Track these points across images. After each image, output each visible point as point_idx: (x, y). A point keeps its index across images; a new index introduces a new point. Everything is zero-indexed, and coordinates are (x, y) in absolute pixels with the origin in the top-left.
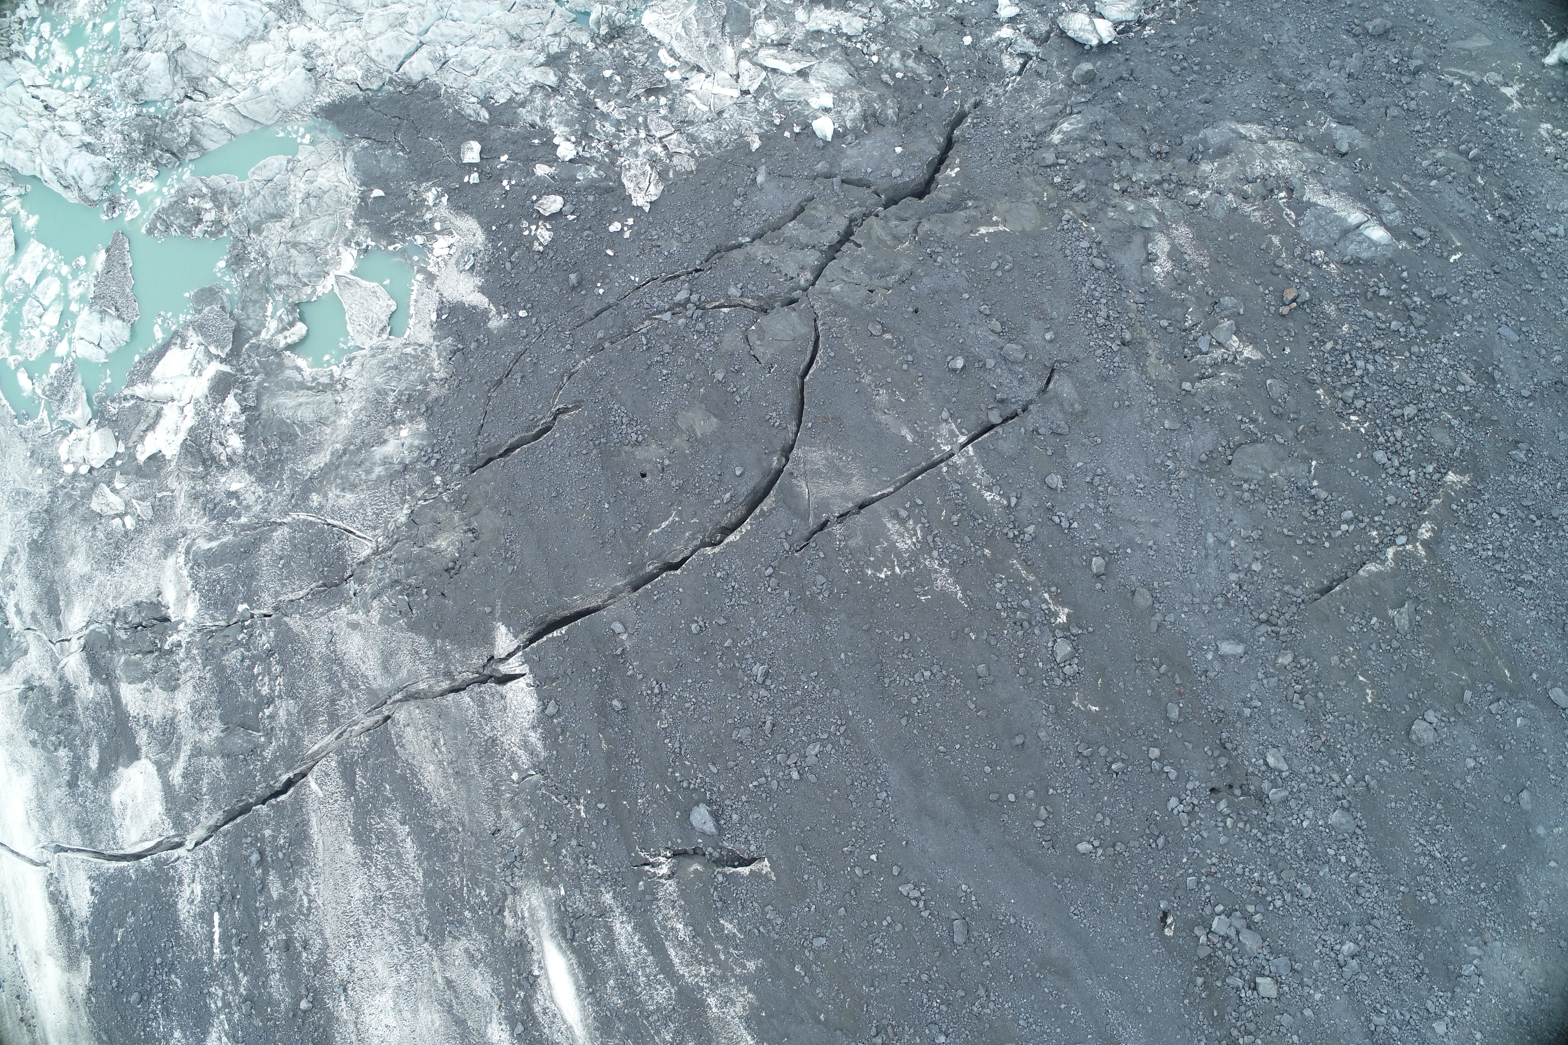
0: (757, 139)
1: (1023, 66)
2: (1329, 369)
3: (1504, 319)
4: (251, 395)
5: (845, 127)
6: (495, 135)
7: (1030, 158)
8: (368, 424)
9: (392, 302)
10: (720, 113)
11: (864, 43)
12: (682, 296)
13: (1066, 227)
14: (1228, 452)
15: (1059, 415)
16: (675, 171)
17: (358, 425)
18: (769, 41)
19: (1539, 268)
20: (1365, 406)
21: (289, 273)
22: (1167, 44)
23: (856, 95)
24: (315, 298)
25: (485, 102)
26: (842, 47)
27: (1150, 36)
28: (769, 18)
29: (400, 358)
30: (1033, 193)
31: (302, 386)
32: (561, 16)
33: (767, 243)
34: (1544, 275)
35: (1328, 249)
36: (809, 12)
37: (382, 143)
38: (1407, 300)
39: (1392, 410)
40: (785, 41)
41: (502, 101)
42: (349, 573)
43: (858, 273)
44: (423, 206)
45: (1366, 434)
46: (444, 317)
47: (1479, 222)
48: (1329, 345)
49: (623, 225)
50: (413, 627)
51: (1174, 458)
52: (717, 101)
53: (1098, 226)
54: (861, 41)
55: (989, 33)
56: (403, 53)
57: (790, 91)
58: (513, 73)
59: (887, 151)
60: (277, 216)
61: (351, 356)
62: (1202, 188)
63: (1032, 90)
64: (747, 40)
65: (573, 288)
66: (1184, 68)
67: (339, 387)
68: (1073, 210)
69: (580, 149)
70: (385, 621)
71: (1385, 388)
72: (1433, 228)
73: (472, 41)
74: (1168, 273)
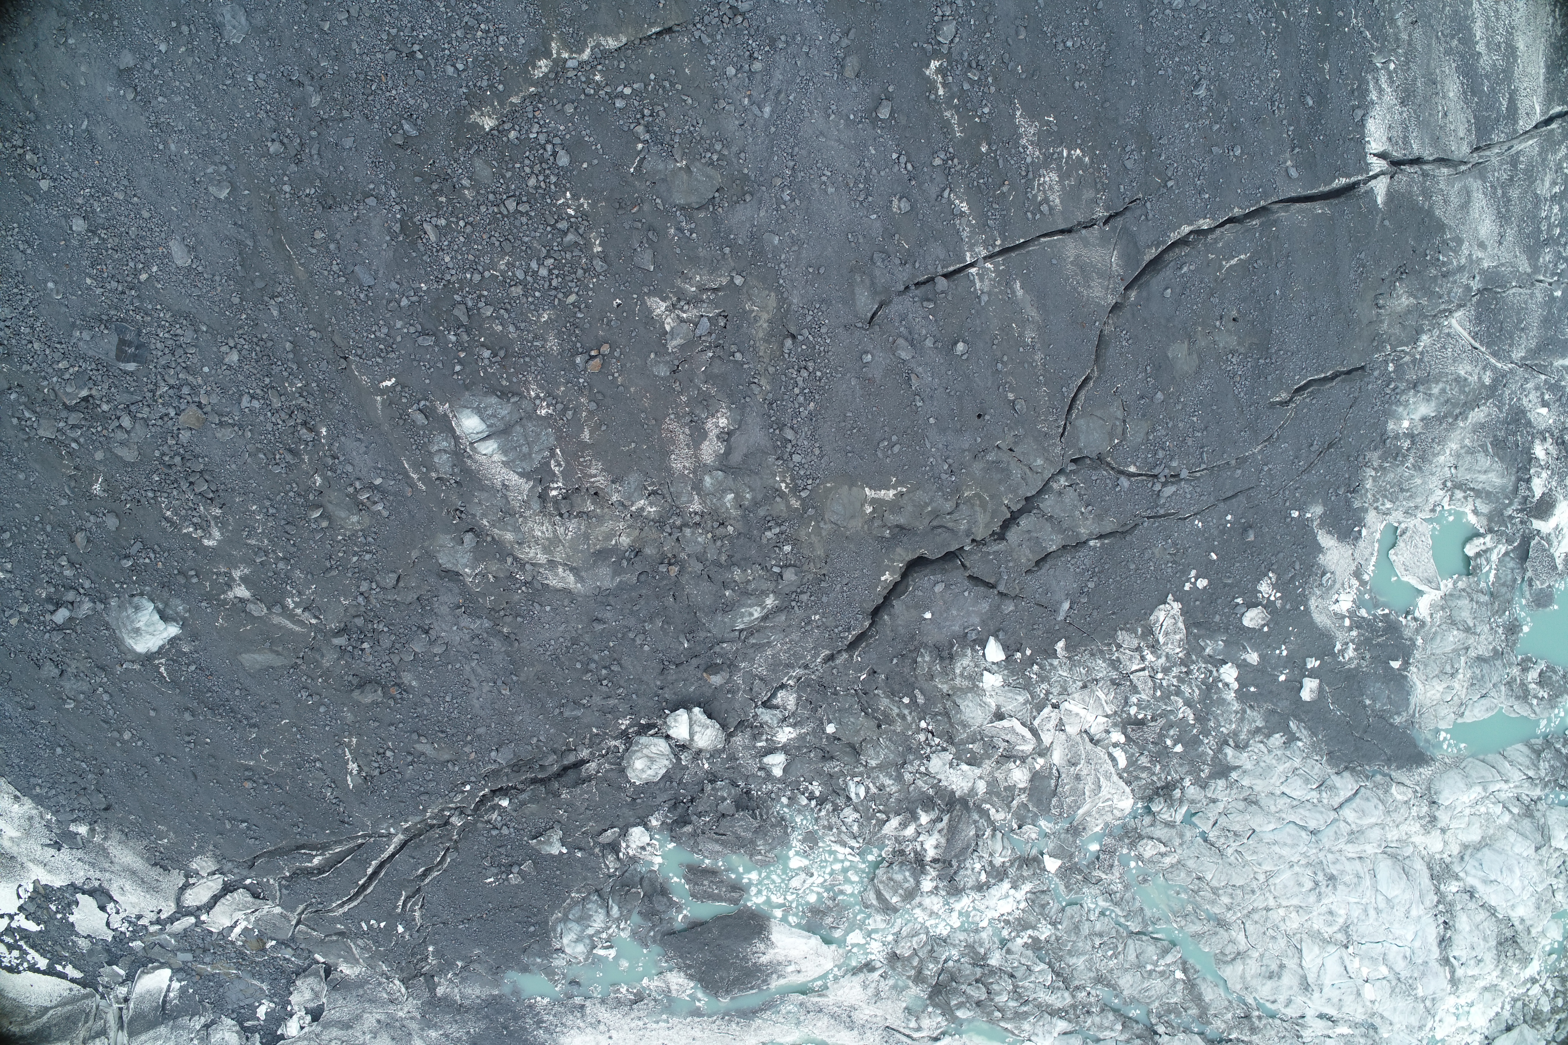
0: (1059, 650)
1: (774, 695)
2: (580, 272)
3: (362, 296)
4: (1523, 492)
5: (973, 650)
6: (1286, 703)
7: (805, 580)
8: (1433, 440)
9: (1392, 557)
10: (1085, 687)
11: (929, 745)
12: (1170, 490)
13: (810, 482)
14: (717, 200)
15: (877, 273)
16: (1136, 634)
17: (1442, 441)
18: (1018, 762)
19: (291, 356)
20: (557, 222)
21: (1477, 602)
22: (612, 702)
23: (958, 681)
24: (1455, 577)
25: (1291, 739)
26: (952, 744)
27: (625, 717)
28: (1011, 789)
29: (1397, 498)
30: (820, 535)
31: (1478, 493)
32: (1208, 819)
33: (1078, 534)
34: (288, 346)
35: (531, 415)
36: (973, 791)
37: (1381, 717)
38: (465, 337)
39: (527, 213)
40: (1002, 760)
41: (1277, 736)
42: (1474, 299)
43: (1017, 472)
44: (1357, 645)
45: (567, 190)
46: (1356, 529)
47: (341, 425)
48: (572, 298)
49: (1194, 584)
50: (1441, 227)
51: (780, 201)
52: (1087, 699)
53: (771, 481)
54: (931, 747)
55: (801, 737)
56: (1357, 800)
57: (1018, 697)
58: (1262, 764)
59: (941, 614)
60: (1480, 659)
61: (1432, 515)
62: (638, 515)
63: (775, 665)
64: (1038, 767)
65: (1251, 527)
66: (605, 668)
67: (1449, 484)
68: (788, 506)
69: (1215, 674)
70: (1460, 241)
71: (526, 239)
72: (401, 422)
73: (1295, 803)
74: (713, 416)
